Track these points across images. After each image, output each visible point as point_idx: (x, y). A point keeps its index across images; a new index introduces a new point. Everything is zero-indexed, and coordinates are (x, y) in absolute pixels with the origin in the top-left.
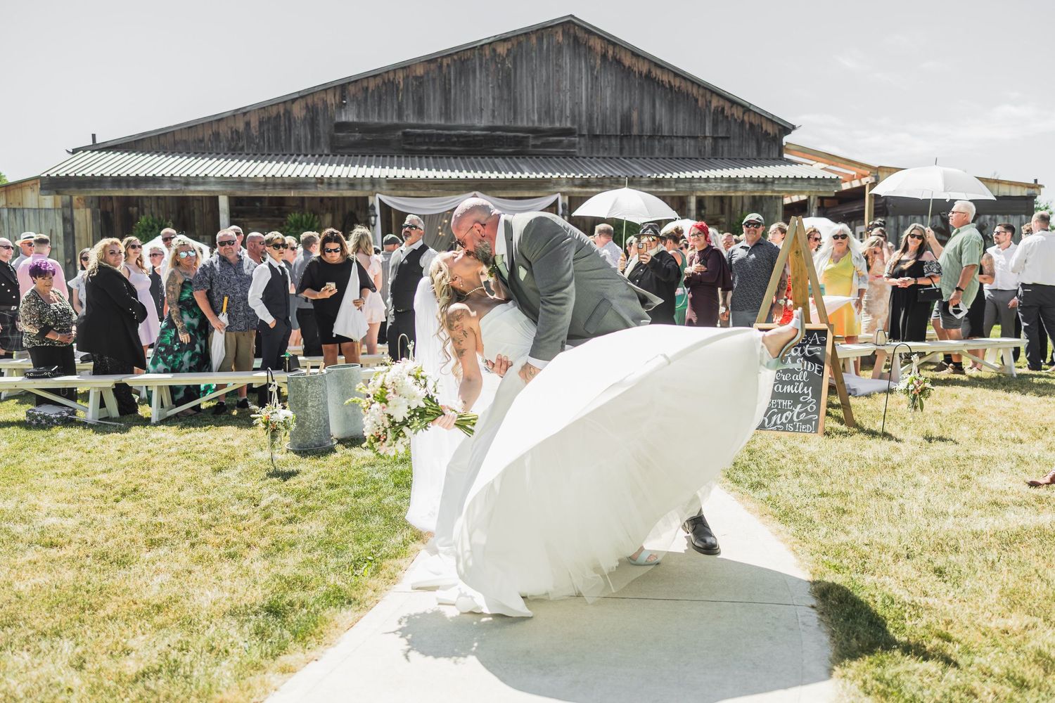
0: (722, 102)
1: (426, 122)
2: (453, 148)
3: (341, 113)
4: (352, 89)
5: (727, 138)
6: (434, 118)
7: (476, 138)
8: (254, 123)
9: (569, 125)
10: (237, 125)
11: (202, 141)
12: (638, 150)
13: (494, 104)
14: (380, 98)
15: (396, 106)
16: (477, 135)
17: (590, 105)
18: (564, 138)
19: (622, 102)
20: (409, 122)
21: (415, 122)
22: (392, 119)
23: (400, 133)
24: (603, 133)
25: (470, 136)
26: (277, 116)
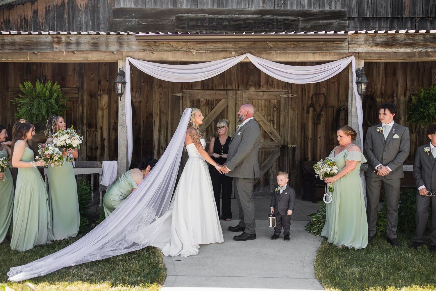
1: (199, 7)
6: (206, 4)
7: (247, 22)
8: (41, 11)
9: (338, 8)
10: (26, 13)
16: (248, 19)
18: (335, 21)
20: (183, 7)
21: (189, 7)
22: (167, 5)
23: (174, 18)
24: (373, 15)
25: (241, 20)
26: (62, 4)
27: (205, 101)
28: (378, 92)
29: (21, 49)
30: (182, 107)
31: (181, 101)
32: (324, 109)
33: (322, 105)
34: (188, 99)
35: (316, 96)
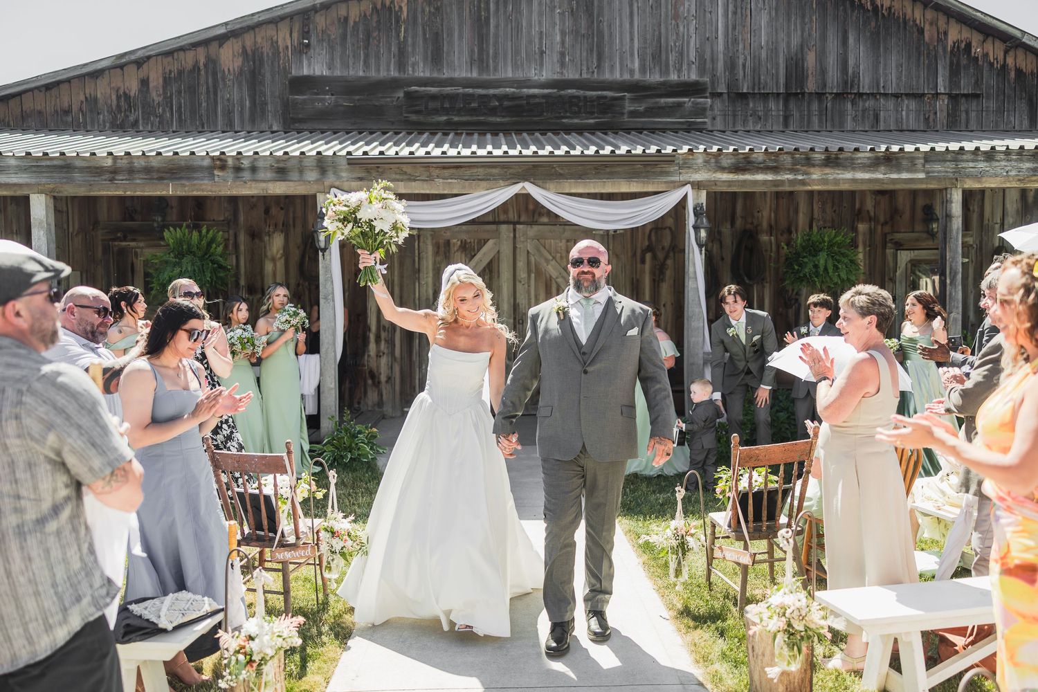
0: (966, 34)
1: (446, 74)
2: (492, 119)
3: (301, 62)
4: (320, 21)
5: (976, 96)
6: (460, 68)
7: (532, 101)
8: (156, 81)
9: (694, 77)
10: (127, 84)
11: (67, 112)
12: (815, 120)
13: (563, 42)
14: (368, 36)
15: (394, 49)
16: (534, 96)
17: (732, 42)
18: (687, 100)
19: (789, 35)
20: (416, 74)
21: (428, 74)
22: (388, 70)
23: (401, 94)
24: (754, 89)
25: (522, 97)
26: (194, 67)
27: (459, 243)
28: (765, 225)
29: (161, 178)
30: (419, 254)
31: (416, 244)
32: (671, 254)
33: (667, 248)
34: (430, 238)
35: (656, 233)
